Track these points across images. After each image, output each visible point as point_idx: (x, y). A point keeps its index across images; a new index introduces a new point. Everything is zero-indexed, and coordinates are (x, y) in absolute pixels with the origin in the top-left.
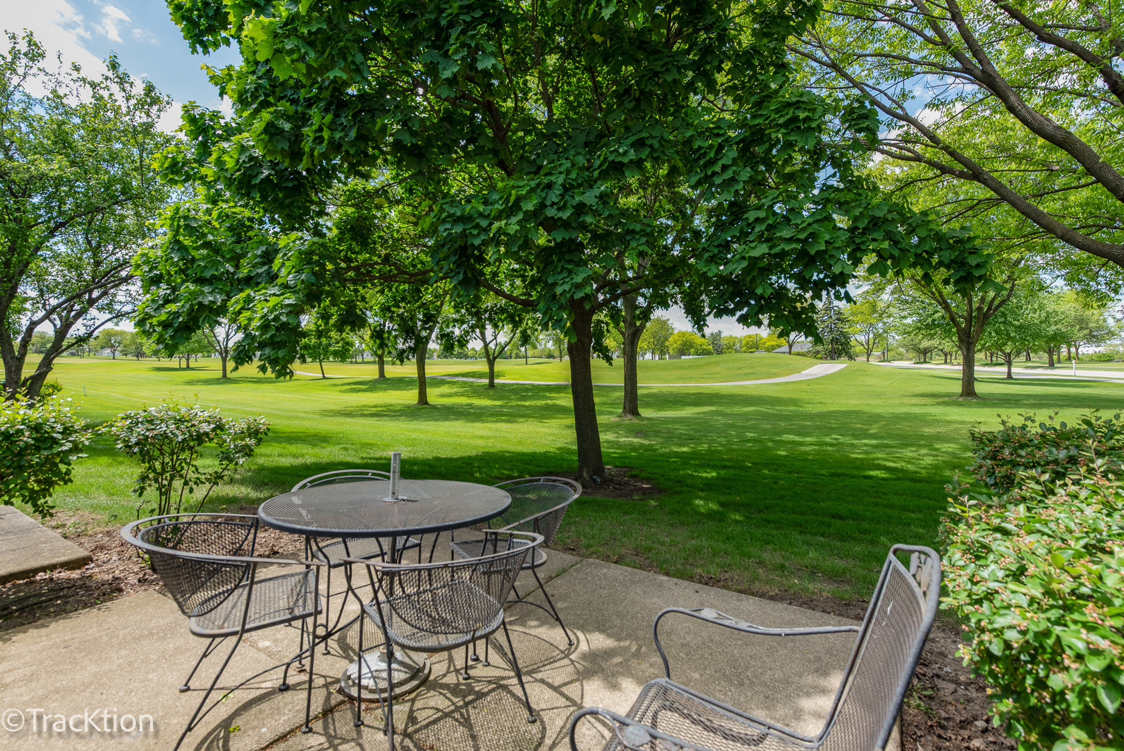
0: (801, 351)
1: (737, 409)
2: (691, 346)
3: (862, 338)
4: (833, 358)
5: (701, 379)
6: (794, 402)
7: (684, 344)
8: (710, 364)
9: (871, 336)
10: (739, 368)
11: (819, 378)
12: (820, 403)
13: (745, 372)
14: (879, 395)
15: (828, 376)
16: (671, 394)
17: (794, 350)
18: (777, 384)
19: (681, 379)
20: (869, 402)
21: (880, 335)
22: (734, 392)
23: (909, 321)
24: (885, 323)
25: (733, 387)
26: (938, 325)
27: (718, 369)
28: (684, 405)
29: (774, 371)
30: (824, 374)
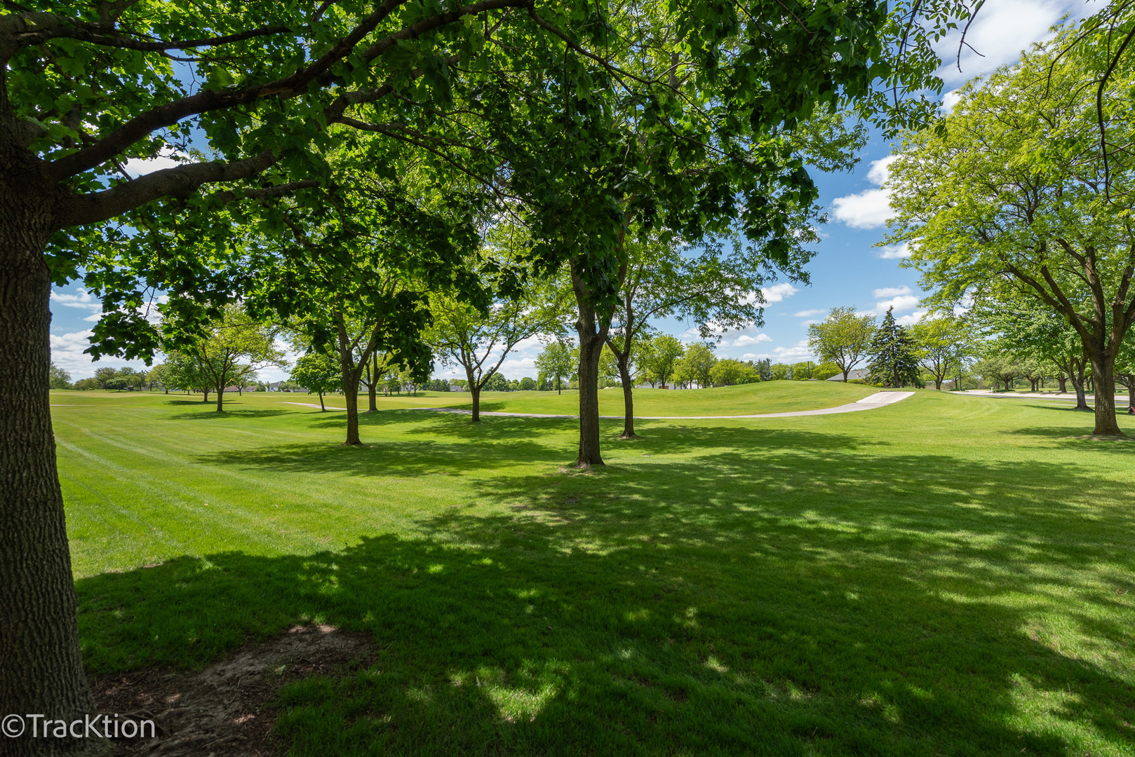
0: (859, 379)
1: (764, 453)
2: (737, 374)
3: (930, 363)
4: (896, 386)
5: (732, 409)
6: (845, 442)
7: (729, 373)
8: (746, 392)
9: (941, 360)
10: (780, 397)
11: (880, 409)
12: (880, 443)
13: (786, 401)
14: (965, 433)
15: (890, 406)
16: (684, 429)
17: (850, 377)
18: (824, 416)
19: (707, 410)
20: (953, 442)
21: (952, 359)
22: (767, 427)
23: (994, 337)
24: (958, 346)
25: (767, 420)
26: (1035, 342)
27: (754, 399)
28: (692, 445)
29: (824, 400)
30: (886, 403)
